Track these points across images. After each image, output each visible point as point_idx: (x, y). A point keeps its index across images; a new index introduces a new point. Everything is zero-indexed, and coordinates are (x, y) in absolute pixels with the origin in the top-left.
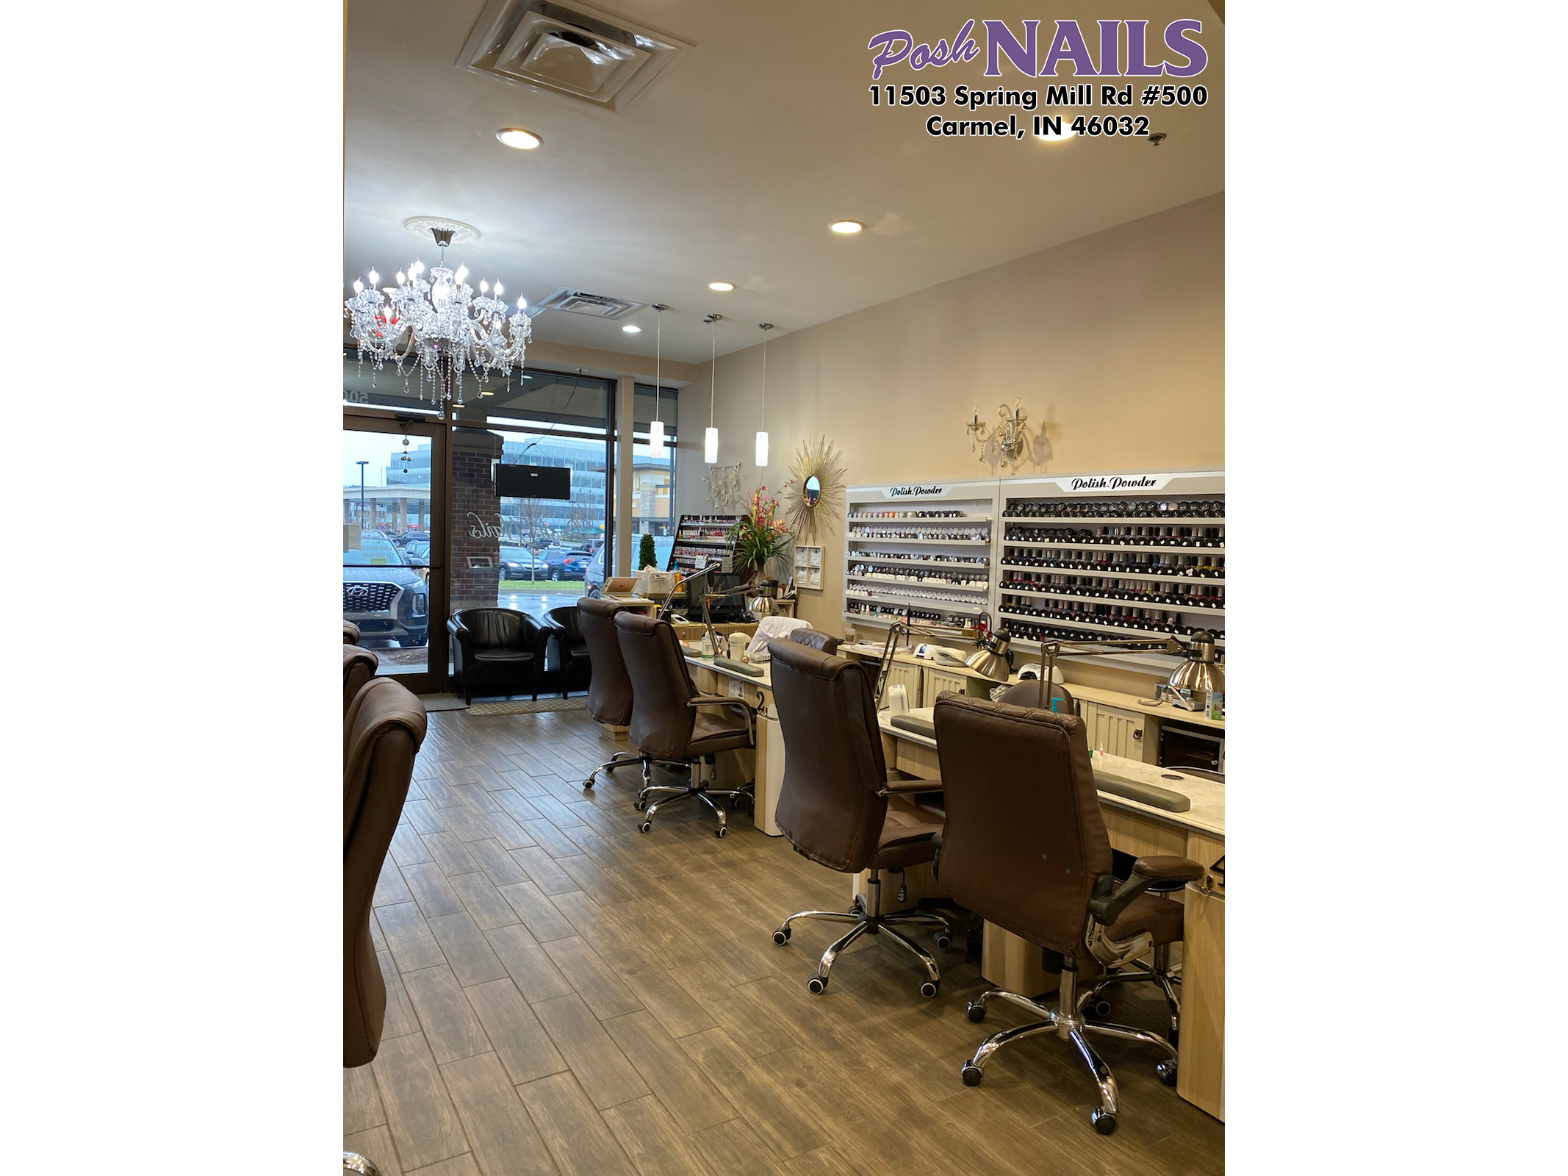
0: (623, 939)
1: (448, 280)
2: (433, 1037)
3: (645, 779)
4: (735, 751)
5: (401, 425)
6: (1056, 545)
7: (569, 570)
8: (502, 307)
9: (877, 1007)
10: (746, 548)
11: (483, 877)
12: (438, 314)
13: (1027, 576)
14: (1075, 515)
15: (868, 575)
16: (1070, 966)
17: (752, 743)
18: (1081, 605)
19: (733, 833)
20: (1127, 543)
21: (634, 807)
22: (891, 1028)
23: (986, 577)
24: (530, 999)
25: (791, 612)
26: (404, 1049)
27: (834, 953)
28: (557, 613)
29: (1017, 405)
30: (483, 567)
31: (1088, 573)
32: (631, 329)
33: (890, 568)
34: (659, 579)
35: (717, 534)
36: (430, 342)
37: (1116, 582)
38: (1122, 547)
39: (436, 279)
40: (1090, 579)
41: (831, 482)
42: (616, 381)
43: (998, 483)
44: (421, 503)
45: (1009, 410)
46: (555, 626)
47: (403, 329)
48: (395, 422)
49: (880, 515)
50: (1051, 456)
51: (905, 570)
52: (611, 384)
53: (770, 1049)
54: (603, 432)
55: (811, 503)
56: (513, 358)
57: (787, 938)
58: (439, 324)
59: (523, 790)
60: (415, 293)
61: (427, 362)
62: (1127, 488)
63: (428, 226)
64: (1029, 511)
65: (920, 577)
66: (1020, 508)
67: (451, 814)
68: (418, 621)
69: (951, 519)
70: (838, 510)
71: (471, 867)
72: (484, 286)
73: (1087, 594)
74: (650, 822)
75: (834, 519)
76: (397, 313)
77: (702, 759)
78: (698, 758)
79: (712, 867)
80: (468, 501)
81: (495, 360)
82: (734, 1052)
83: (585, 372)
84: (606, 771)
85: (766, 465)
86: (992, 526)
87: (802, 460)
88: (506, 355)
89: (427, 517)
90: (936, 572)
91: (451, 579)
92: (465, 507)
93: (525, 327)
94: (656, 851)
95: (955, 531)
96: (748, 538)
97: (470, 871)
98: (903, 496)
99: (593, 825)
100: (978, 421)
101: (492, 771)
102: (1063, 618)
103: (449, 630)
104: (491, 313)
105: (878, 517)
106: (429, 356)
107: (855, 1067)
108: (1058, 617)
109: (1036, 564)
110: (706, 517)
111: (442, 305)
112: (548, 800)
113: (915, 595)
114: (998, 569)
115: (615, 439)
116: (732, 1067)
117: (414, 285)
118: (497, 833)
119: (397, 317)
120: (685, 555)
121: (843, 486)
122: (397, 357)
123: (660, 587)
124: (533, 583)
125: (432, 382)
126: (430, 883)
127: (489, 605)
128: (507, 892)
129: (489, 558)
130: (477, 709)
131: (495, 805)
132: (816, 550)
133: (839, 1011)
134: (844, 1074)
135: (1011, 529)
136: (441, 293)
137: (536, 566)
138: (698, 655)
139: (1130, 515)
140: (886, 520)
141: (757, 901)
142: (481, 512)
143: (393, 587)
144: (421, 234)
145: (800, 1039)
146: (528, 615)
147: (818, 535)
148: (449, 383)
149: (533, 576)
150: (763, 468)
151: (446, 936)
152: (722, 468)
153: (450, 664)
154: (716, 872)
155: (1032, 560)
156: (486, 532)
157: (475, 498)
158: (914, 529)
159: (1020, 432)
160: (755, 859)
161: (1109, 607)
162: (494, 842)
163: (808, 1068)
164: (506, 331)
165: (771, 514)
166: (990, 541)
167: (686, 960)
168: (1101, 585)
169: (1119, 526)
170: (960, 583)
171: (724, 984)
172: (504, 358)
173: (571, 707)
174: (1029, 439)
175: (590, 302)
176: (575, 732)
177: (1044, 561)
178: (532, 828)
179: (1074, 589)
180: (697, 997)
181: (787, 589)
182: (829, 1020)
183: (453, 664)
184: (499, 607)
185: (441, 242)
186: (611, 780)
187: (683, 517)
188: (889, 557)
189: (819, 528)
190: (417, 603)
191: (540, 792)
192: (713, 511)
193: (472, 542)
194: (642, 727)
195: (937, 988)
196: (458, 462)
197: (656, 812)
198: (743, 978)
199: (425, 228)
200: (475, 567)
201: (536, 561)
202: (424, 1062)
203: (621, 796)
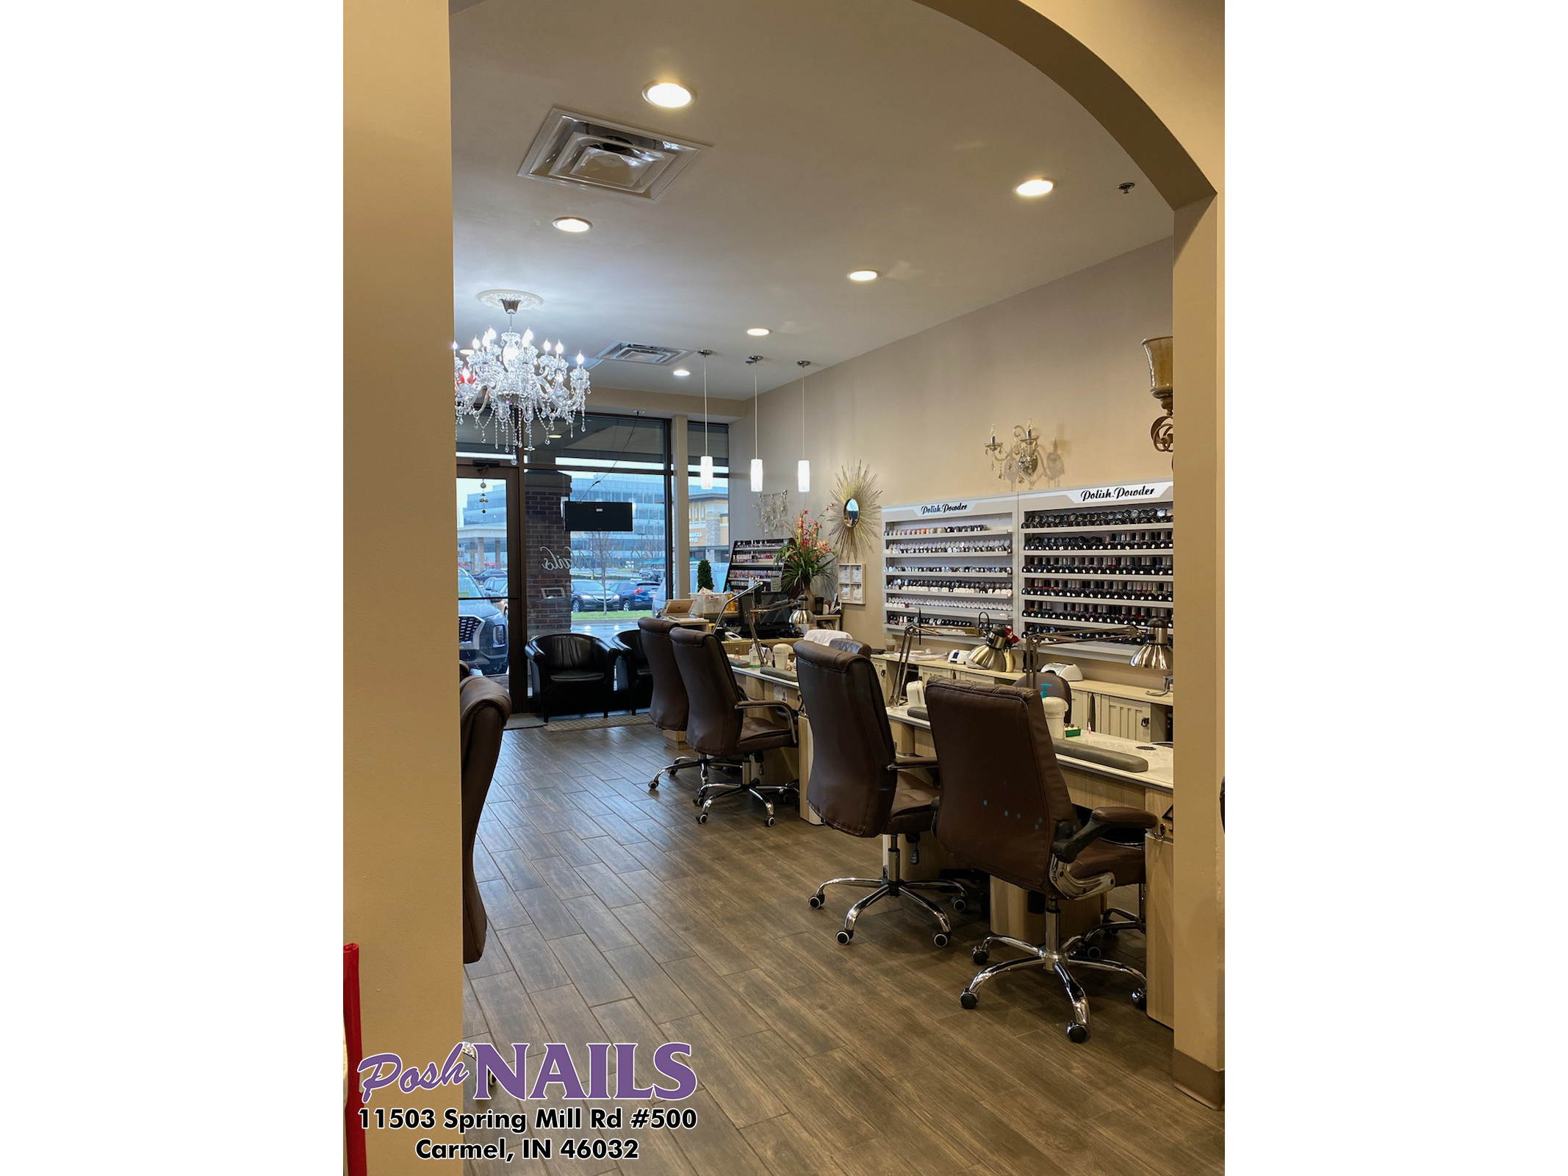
0: (680, 906)
1: (516, 343)
2: (523, 974)
3: (703, 779)
4: (782, 749)
5: (478, 470)
6: (1070, 552)
7: (639, 600)
8: (564, 365)
9: (895, 953)
10: (792, 568)
11: (561, 860)
12: (509, 373)
13: (1047, 582)
14: (1085, 524)
15: (904, 588)
16: (1053, 909)
17: (795, 741)
18: (1095, 606)
19: (781, 823)
20: (1132, 548)
21: (694, 804)
22: (905, 968)
23: (1010, 585)
24: (602, 948)
25: (837, 626)
26: (501, 982)
27: (858, 910)
28: (624, 637)
29: (1029, 426)
30: (556, 597)
31: (1099, 577)
32: (681, 373)
33: (924, 581)
34: (714, 601)
35: (767, 557)
36: (503, 398)
37: (1125, 583)
38: (1128, 551)
39: (506, 342)
40: (1102, 582)
41: (869, 503)
42: (671, 420)
43: (1016, 498)
44: (498, 541)
45: (1024, 431)
46: (622, 647)
47: (479, 388)
48: (473, 467)
49: (913, 532)
50: (1063, 470)
51: (937, 582)
52: (667, 424)
53: (800, 983)
54: (660, 467)
55: (851, 523)
56: (574, 408)
57: (821, 903)
58: (510, 381)
59: (596, 792)
60: (489, 357)
61: (501, 415)
62: (1129, 497)
63: (497, 297)
64: (1046, 522)
65: (951, 588)
66: (1037, 520)
67: (533, 812)
68: (499, 651)
69: (977, 533)
70: (876, 529)
71: (551, 853)
72: (547, 346)
73: (1099, 596)
74: (707, 814)
75: (873, 538)
76: (474, 374)
77: (752, 758)
78: (748, 757)
79: (762, 850)
80: (542, 537)
81: (559, 410)
82: (768, 984)
83: (643, 413)
84: (669, 775)
85: (808, 490)
86: (1013, 538)
87: (842, 484)
88: (570, 403)
89: (504, 557)
90: (965, 582)
91: (528, 610)
92: (538, 542)
93: (584, 380)
94: (711, 838)
95: (981, 544)
96: (794, 559)
97: (551, 856)
98: (933, 513)
99: (656, 818)
100: (996, 442)
101: (568, 777)
102: (1079, 619)
103: (527, 655)
104: (553, 369)
105: (911, 534)
106: (502, 410)
107: (871, 996)
108: (1075, 619)
109: (1053, 571)
110: (757, 541)
111: (512, 365)
112: (619, 799)
113: (948, 605)
114: (1020, 577)
115: (672, 473)
116: (767, 996)
117: (488, 350)
118: (573, 826)
119: (474, 379)
120: (739, 577)
121: (879, 507)
122: (474, 412)
123: (715, 607)
124: (606, 614)
125: (505, 432)
126: (516, 866)
127: (563, 631)
128: (581, 871)
129: (562, 589)
130: (552, 726)
131: (571, 804)
132: (858, 568)
133: (862, 957)
134: (860, 1000)
135: (1030, 540)
136: (511, 354)
137: (607, 598)
138: (747, 665)
139: (1132, 522)
140: (918, 536)
141: (798, 876)
142: (553, 547)
143: (475, 619)
144: (492, 304)
145: (826, 976)
146: (598, 639)
147: (859, 555)
148: (520, 432)
149: (605, 607)
150: (805, 493)
151: (531, 904)
152: (770, 495)
153: (529, 689)
154: (764, 853)
155: (1049, 567)
156: (558, 564)
157: (547, 534)
158: (944, 543)
159: (1034, 451)
160: (798, 843)
161: (1120, 607)
162: (571, 833)
163: (831, 996)
164: (567, 383)
165: (814, 535)
166: (1011, 552)
167: (733, 920)
168: (1112, 587)
169: (1125, 532)
170: (986, 592)
171: (766, 938)
172: (567, 408)
173: (639, 721)
174: (1043, 456)
175: (642, 352)
176: (642, 743)
177: (1060, 568)
178: (604, 821)
179: (1088, 592)
180: (741, 947)
181: (833, 606)
182: (853, 963)
183: (531, 689)
184: (572, 632)
185: (509, 311)
186: (674, 782)
187: (736, 543)
188: (923, 570)
189: (859, 545)
190: (497, 634)
191: (610, 793)
192: (763, 536)
193: (545, 574)
194: (697, 729)
195: (949, 939)
196: (530, 501)
197: (711, 805)
198: (781, 933)
199: (495, 299)
200: (549, 598)
201: (607, 592)
202: (517, 991)
203: (683, 795)
